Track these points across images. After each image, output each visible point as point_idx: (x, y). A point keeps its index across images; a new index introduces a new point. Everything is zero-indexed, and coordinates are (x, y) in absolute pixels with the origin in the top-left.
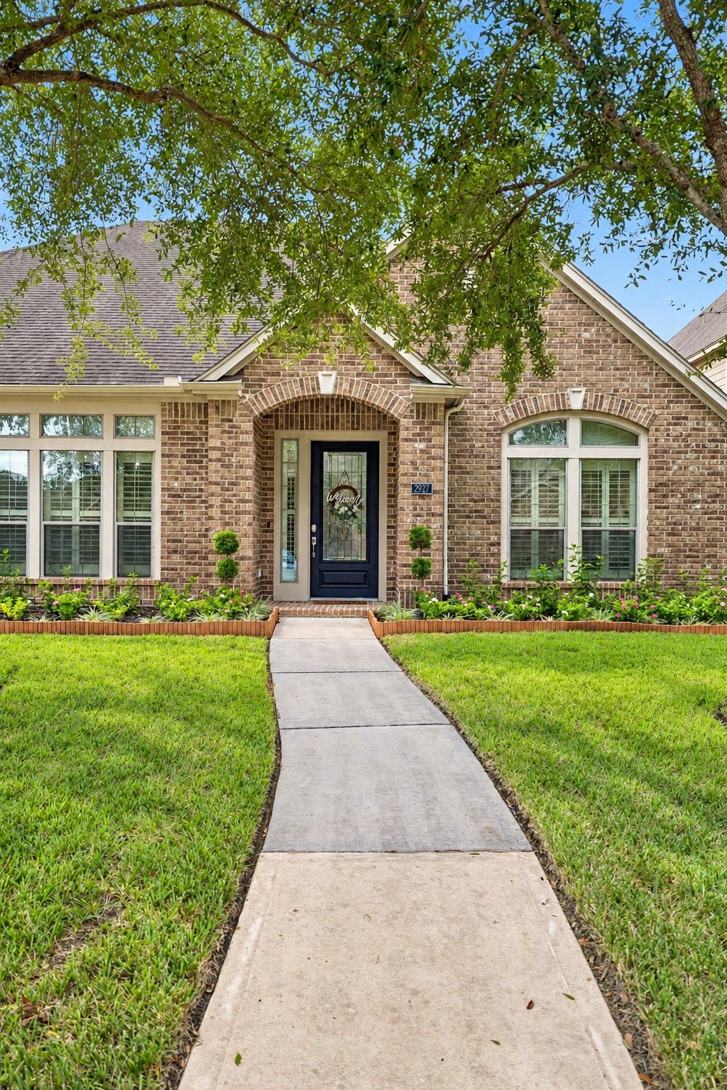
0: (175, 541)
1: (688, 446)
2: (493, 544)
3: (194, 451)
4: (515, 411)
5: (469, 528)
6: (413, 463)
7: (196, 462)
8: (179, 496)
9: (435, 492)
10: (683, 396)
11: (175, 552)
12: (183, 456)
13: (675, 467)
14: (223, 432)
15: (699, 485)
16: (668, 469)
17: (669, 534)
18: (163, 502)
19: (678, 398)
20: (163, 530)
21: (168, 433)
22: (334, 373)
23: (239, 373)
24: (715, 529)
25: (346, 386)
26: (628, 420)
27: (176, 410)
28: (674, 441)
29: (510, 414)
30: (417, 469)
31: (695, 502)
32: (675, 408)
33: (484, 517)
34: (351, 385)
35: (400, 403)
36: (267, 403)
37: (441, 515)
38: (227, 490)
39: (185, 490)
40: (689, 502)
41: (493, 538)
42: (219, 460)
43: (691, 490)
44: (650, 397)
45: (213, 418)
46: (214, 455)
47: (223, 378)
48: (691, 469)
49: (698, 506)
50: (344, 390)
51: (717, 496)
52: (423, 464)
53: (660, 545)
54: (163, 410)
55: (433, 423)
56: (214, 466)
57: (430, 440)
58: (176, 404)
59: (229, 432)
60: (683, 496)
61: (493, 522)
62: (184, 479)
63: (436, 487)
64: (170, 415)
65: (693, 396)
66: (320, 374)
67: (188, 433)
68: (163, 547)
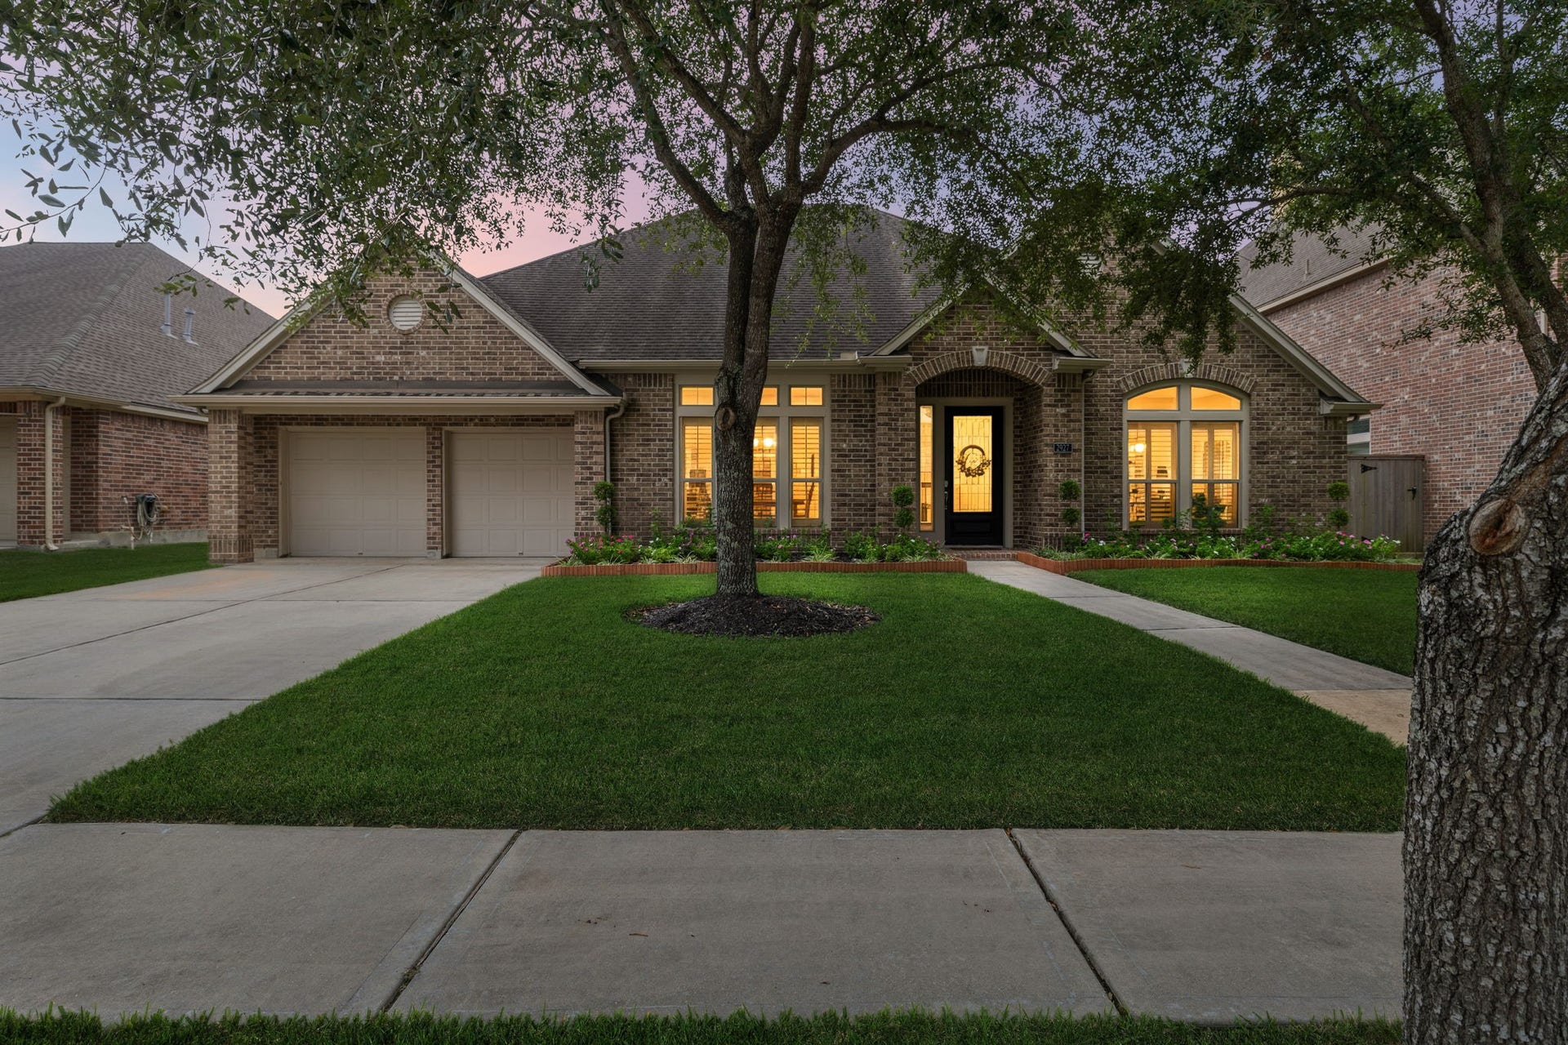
0: (842, 495)
1: (1284, 409)
2: (1115, 496)
3: (860, 416)
4: (1134, 380)
5: (1096, 482)
6: (1055, 426)
7: (862, 426)
8: (846, 456)
9: (1075, 451)
10: (1280, 366)
11: (845, 505)
12: (850, 421)
13: (1274, 428)
14: (889, 399)
15: (1295, 443)
16: (1268, 429)
17: (1269, 486)
18: (833, 461)
19: (1276, 368)
20: (833, 485)
21: (837, 401)
22: (986, 348)
23: (903, 349)
24: (1310, 482)
25: (996, 359)
26: (1233, 387)
27: (844, 381)
28: (1274, 404)
29: (1131, 382)
30: (1058, 430)
31: (1293, 458)
32: (1274, 377)
33: (1108, 473)
34: (1001, 359)
35: (1044, 373)
36: (927, 373)
37: (1079, 471)
38: (894, 450)
39: (853, 451)
40: (1286, 458)
41: (1116, 491)
42: (886, 424)
43: (1288, 448)
44: (1252, 366)
45: (881, 388)
46: (881, 419)
47: (894, 353)
48: (1288, 429)
49: (1294, 462)
50: (995, 363)
51: (1312, 452)
52: (1064, 426)
53: (1262, 496)
54: (832, 381)
55: (1074, 391)
56: (881, 430)
57: (1069, 406)
58: (844, 376)
59: (894, 400)
60: (1282, 453)
61: (1116, 477)
62: (851, 441)
63: (1076, 446)
64: (839, 385)
65: (1289, 365)
66: (974, 348)
67: (854, 401)
68: (833, 500)
